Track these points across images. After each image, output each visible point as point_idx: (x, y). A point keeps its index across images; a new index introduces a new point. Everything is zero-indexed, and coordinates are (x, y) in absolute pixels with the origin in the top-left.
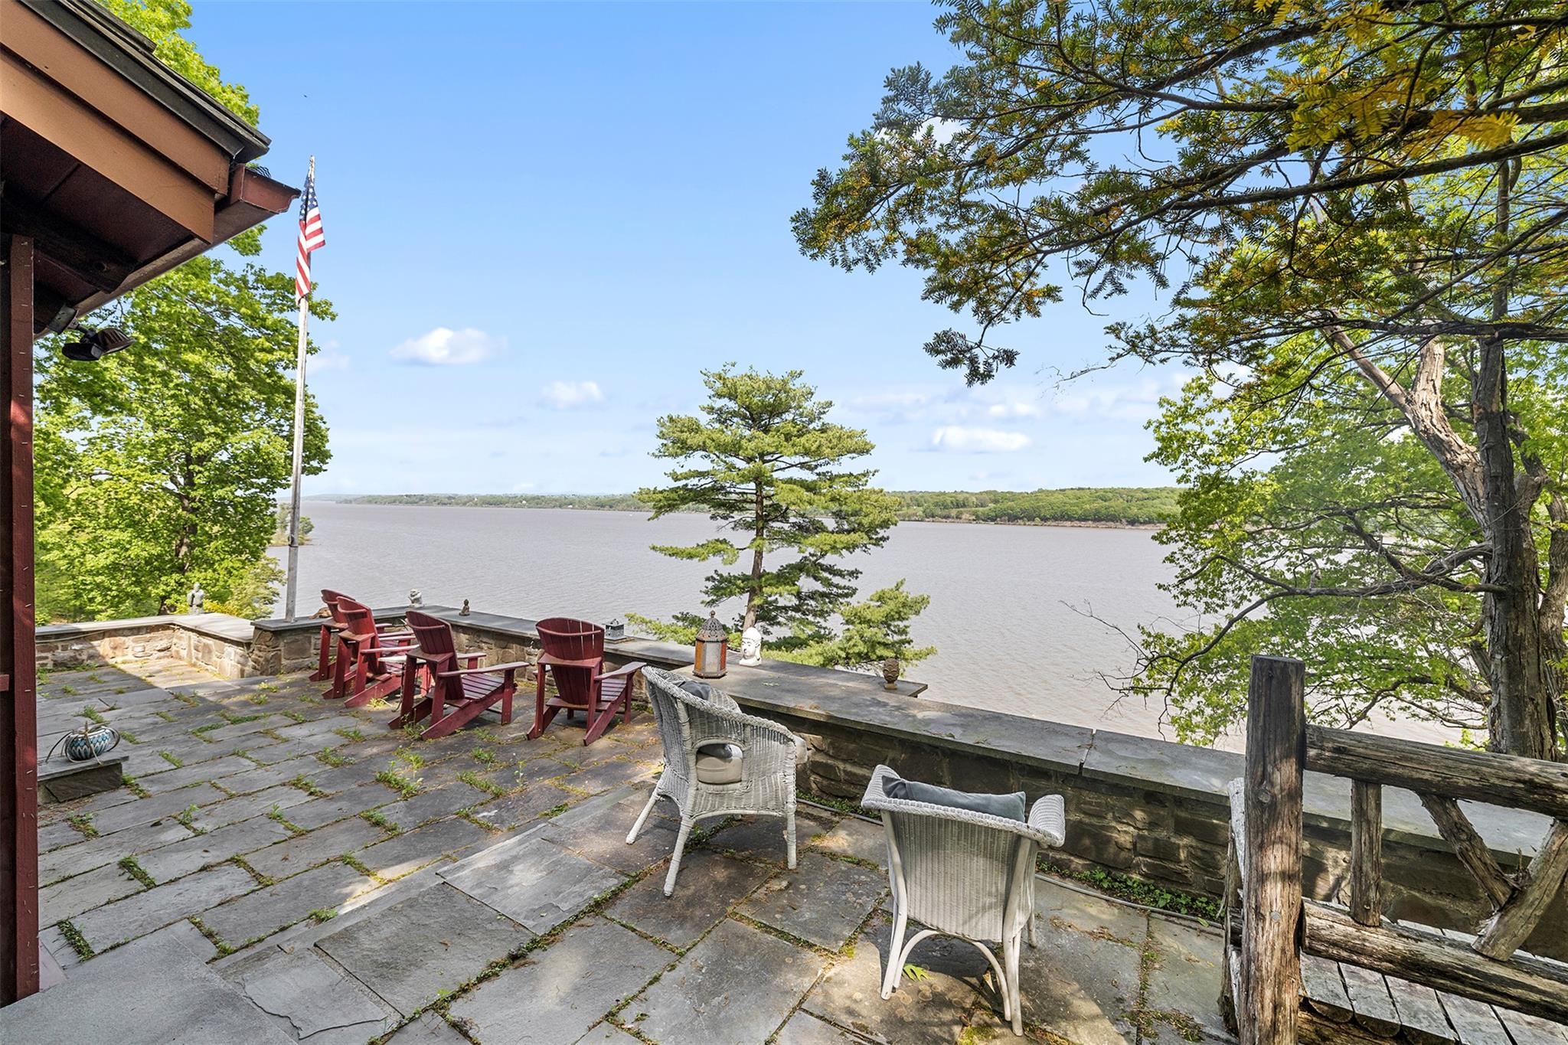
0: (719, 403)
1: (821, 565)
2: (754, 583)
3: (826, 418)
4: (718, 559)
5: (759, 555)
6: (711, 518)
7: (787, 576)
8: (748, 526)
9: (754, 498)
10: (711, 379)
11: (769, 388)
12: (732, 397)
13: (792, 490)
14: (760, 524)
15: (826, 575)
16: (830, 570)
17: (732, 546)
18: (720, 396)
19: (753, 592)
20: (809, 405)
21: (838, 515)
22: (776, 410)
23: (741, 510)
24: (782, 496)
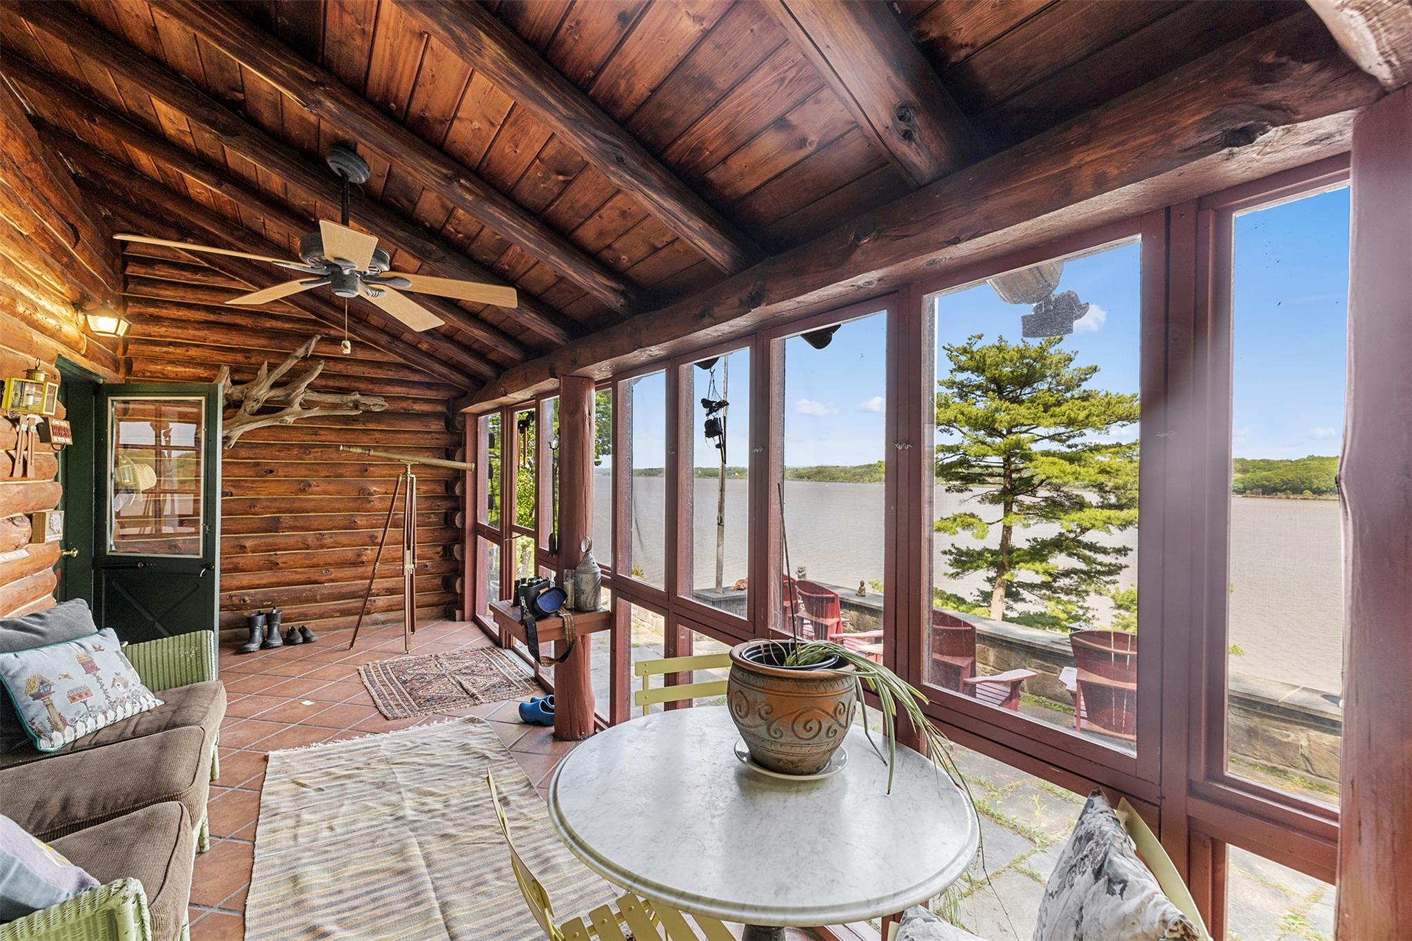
0: (960, 377)
1: (1079, 542)
2: (1004, 558)
3: (1085, 386)
4: (968, 533)
5: (1008, 529)
6: (947, 490)
7: (1039, 551)
8: (994, 500)
9: (1002, 471)
10: (955, 353)
11: (1023, 357)
12: (979, 369)
13: (1054, 463)
14: (1007, 497)
15: (1087, 553)
16: (1092, 547)
17: (980, 520)
18: (962, 369)
19: (1001, 568)
20: (1067, 373)
21: (1100, 488)
22: (1027, 380)
23: (983, 482)
24: (1040, 469)
